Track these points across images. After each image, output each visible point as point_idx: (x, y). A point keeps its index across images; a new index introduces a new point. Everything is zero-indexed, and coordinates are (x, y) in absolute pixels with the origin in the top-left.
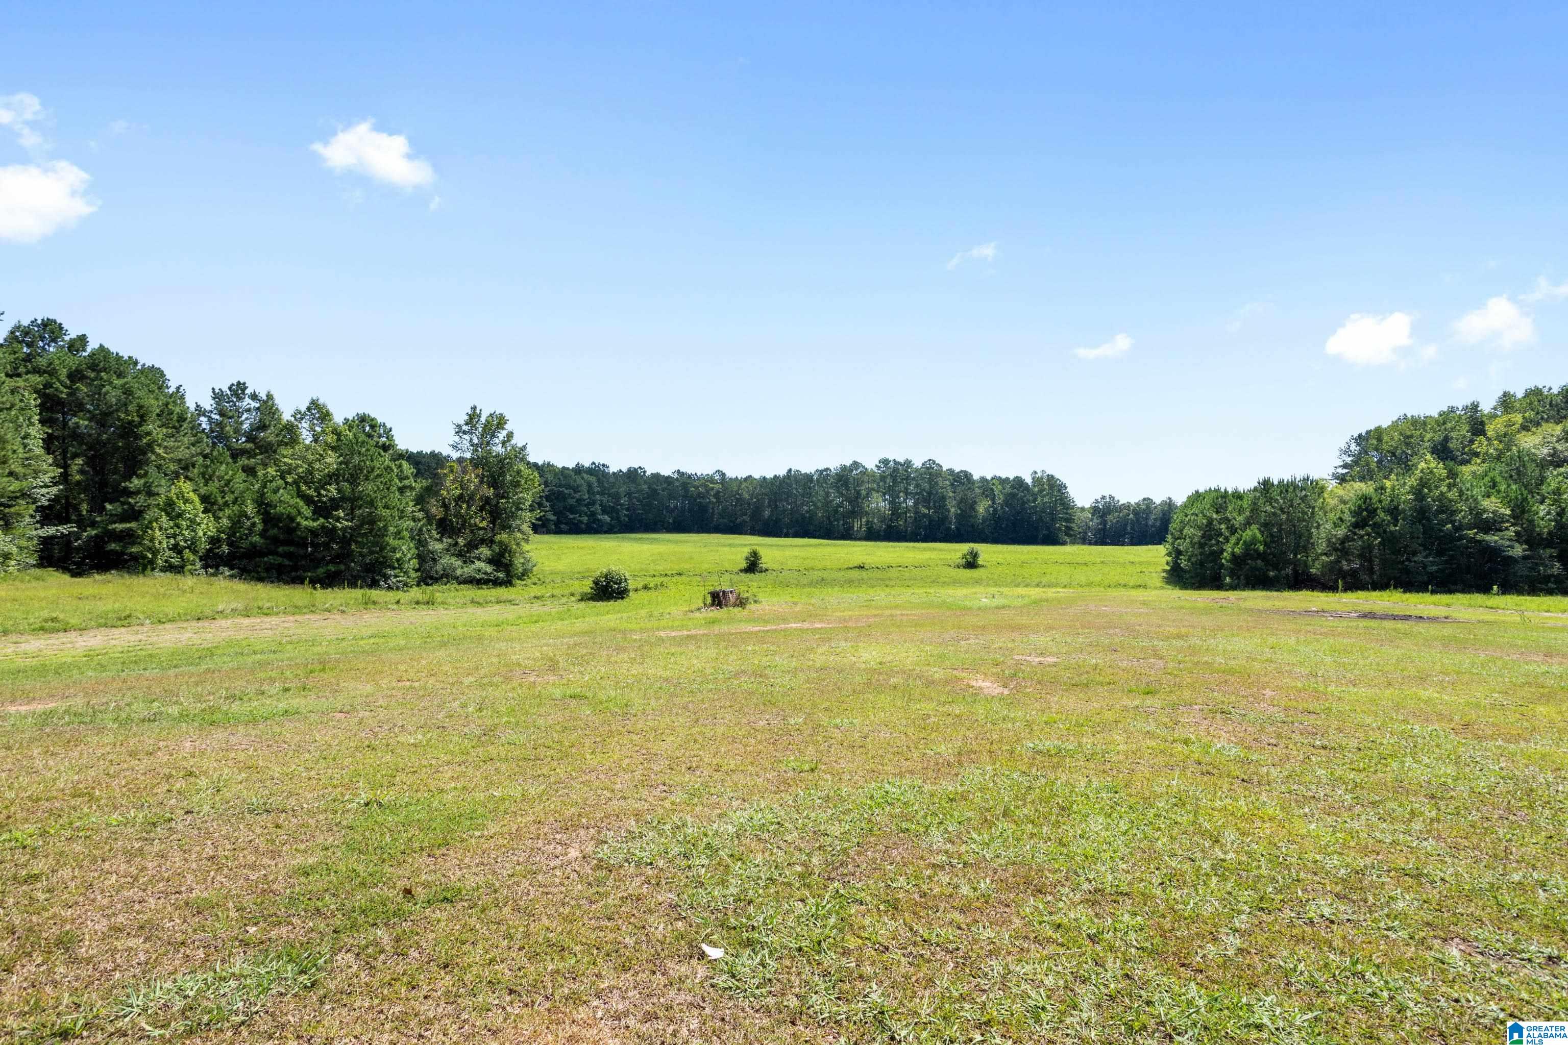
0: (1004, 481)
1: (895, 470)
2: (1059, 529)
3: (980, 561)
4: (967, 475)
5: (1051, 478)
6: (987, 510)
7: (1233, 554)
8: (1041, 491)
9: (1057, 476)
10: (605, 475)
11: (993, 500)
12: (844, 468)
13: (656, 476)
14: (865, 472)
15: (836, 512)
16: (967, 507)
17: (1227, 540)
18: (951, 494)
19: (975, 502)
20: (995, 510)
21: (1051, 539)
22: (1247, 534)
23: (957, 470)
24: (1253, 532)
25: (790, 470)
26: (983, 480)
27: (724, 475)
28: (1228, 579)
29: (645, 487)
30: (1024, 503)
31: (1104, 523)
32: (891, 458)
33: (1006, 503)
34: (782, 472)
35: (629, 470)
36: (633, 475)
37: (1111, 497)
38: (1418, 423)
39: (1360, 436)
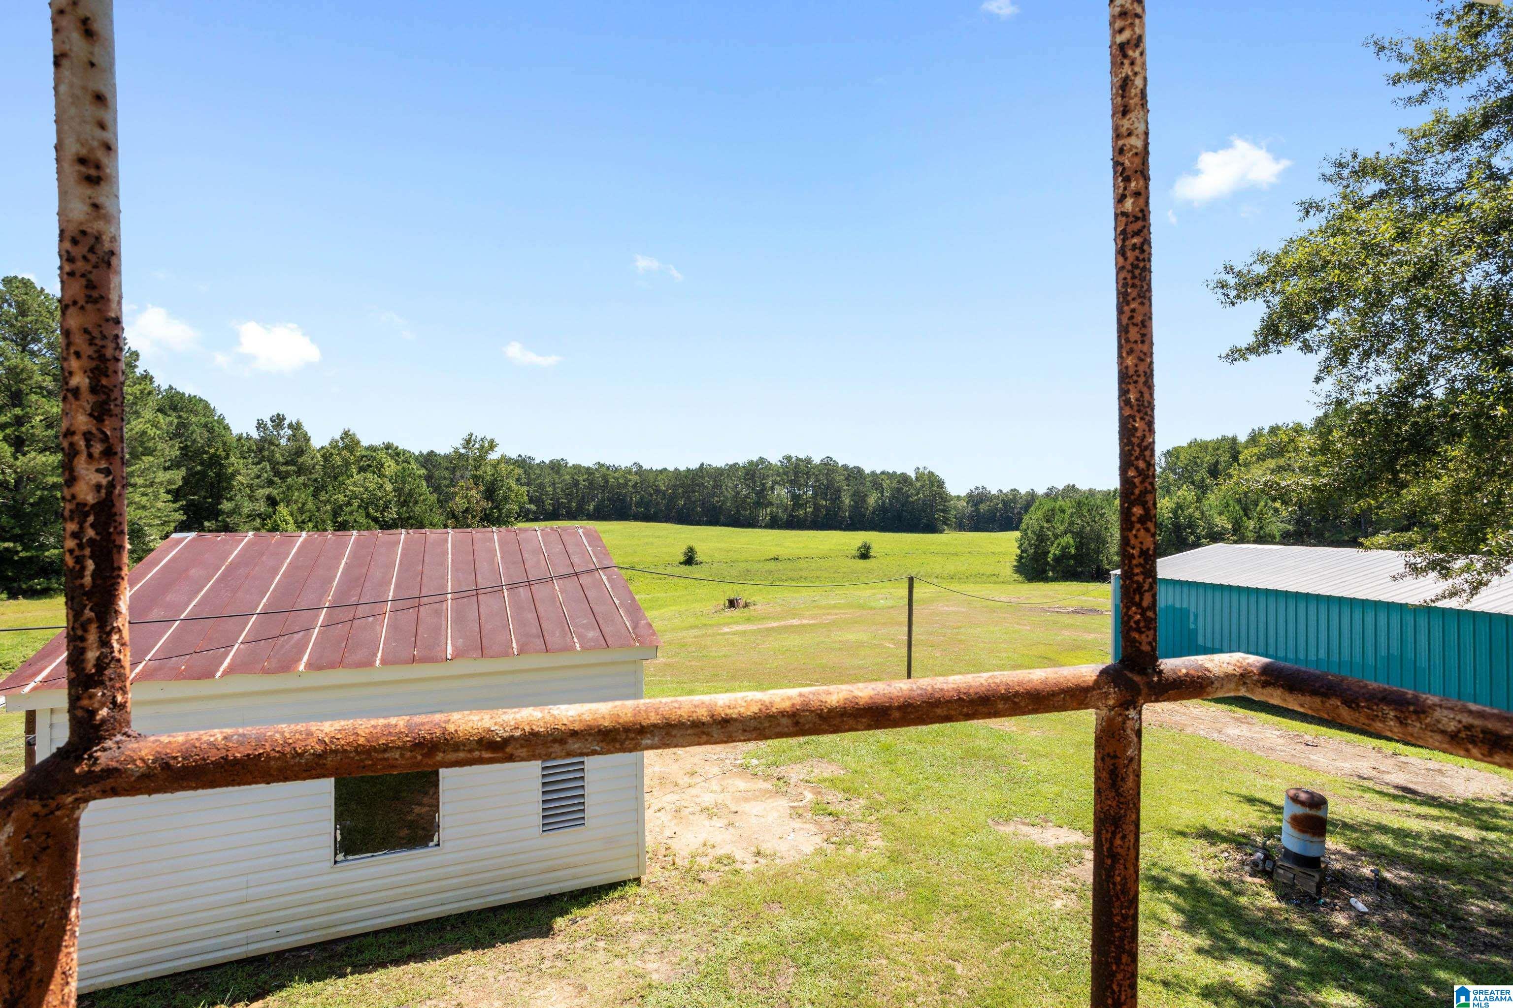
0: (892, 476)
1: (797, 466)
2: (938, 519)
3: (872, 553)
4: (859, 471)
5: (931, 474)
6: (877, 502)
7: (1055, 555)
8: (923, 486)
9: (937, 473)
10: (531, 467)
11: (882, 492)
12: (751, 463)
13: (577, 468)
14: (770, 466)
15: (744, 502)
16: (859, 498)
17: (1052, 543)
18: (845, 488)
19: (866, 495)
20: (884, 502)
21: (931, 528)
22: (1064, 541)
23: (851, 466)
24: (1068, 539)
25: (702, 464)
26: (873, 473)
27: (641, 467)
28: (1050, 574)
29: (567, 477)
30: (908, 496)
31: (977, 510)
32: (793, 455)
33: (893, 496)
34: (694, 465)
35: (551, 462)
36: (556, 467)
37: (984, 488)
38: (1203, 446)
39: (1168, 451)
